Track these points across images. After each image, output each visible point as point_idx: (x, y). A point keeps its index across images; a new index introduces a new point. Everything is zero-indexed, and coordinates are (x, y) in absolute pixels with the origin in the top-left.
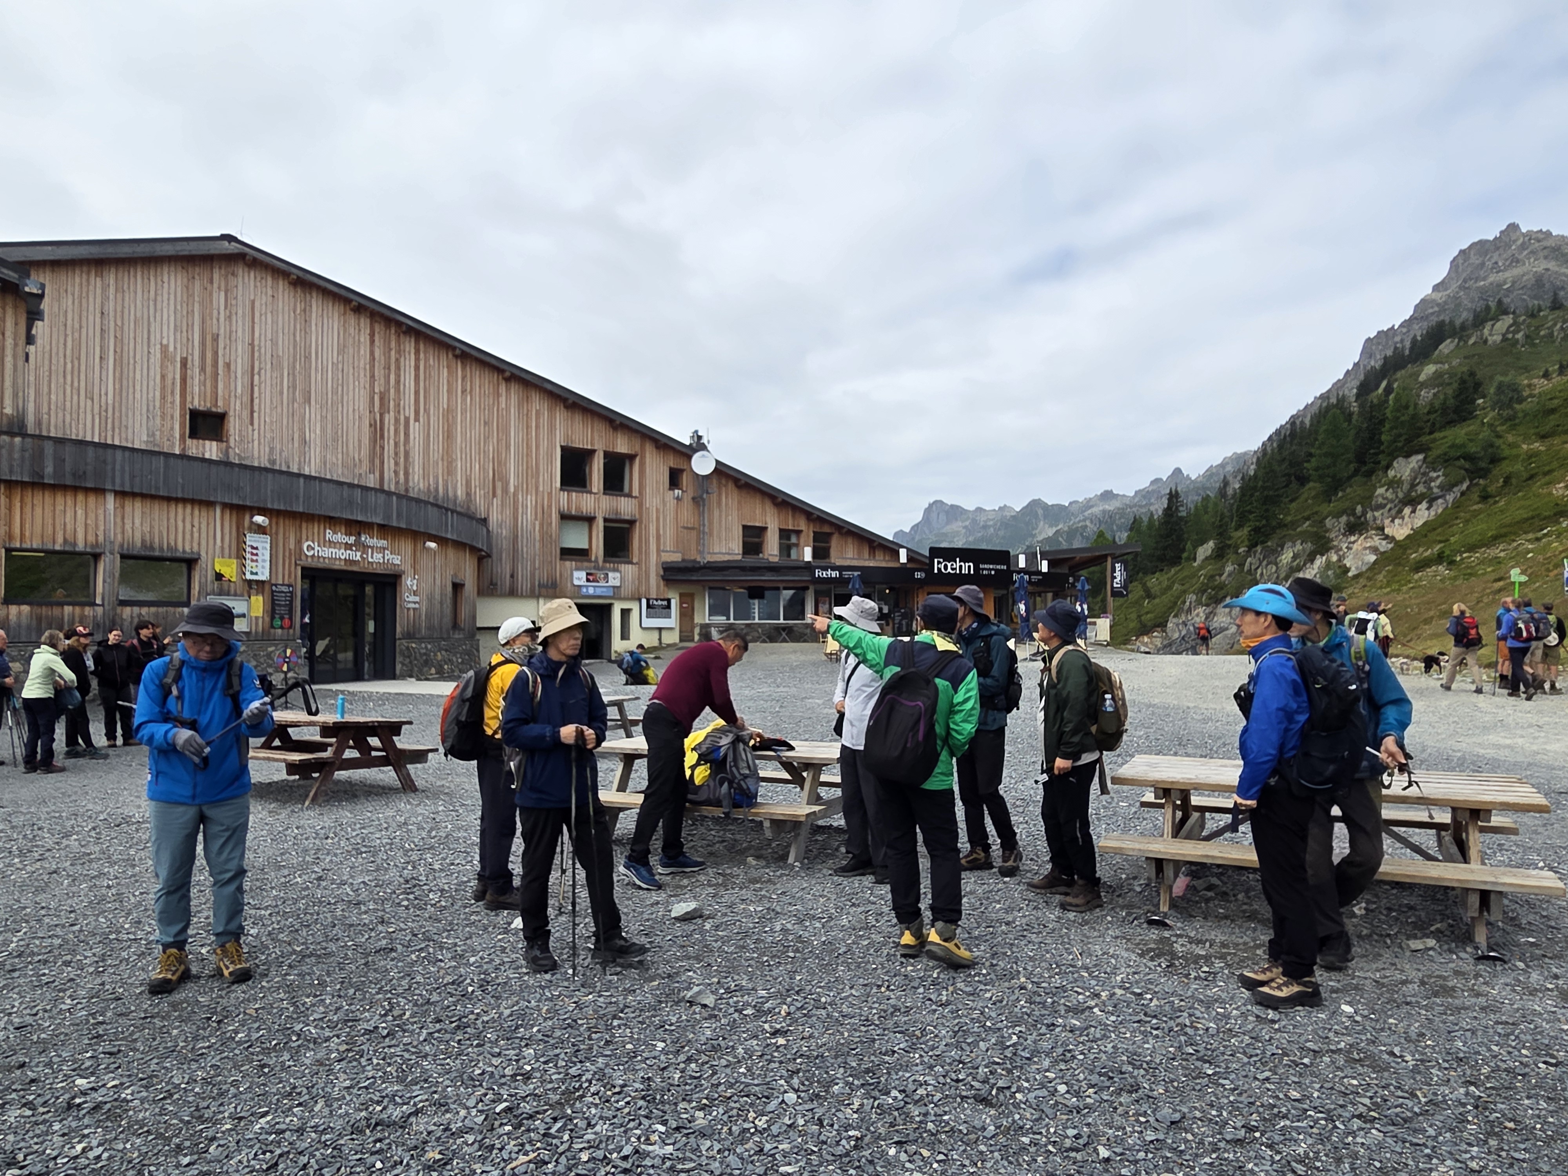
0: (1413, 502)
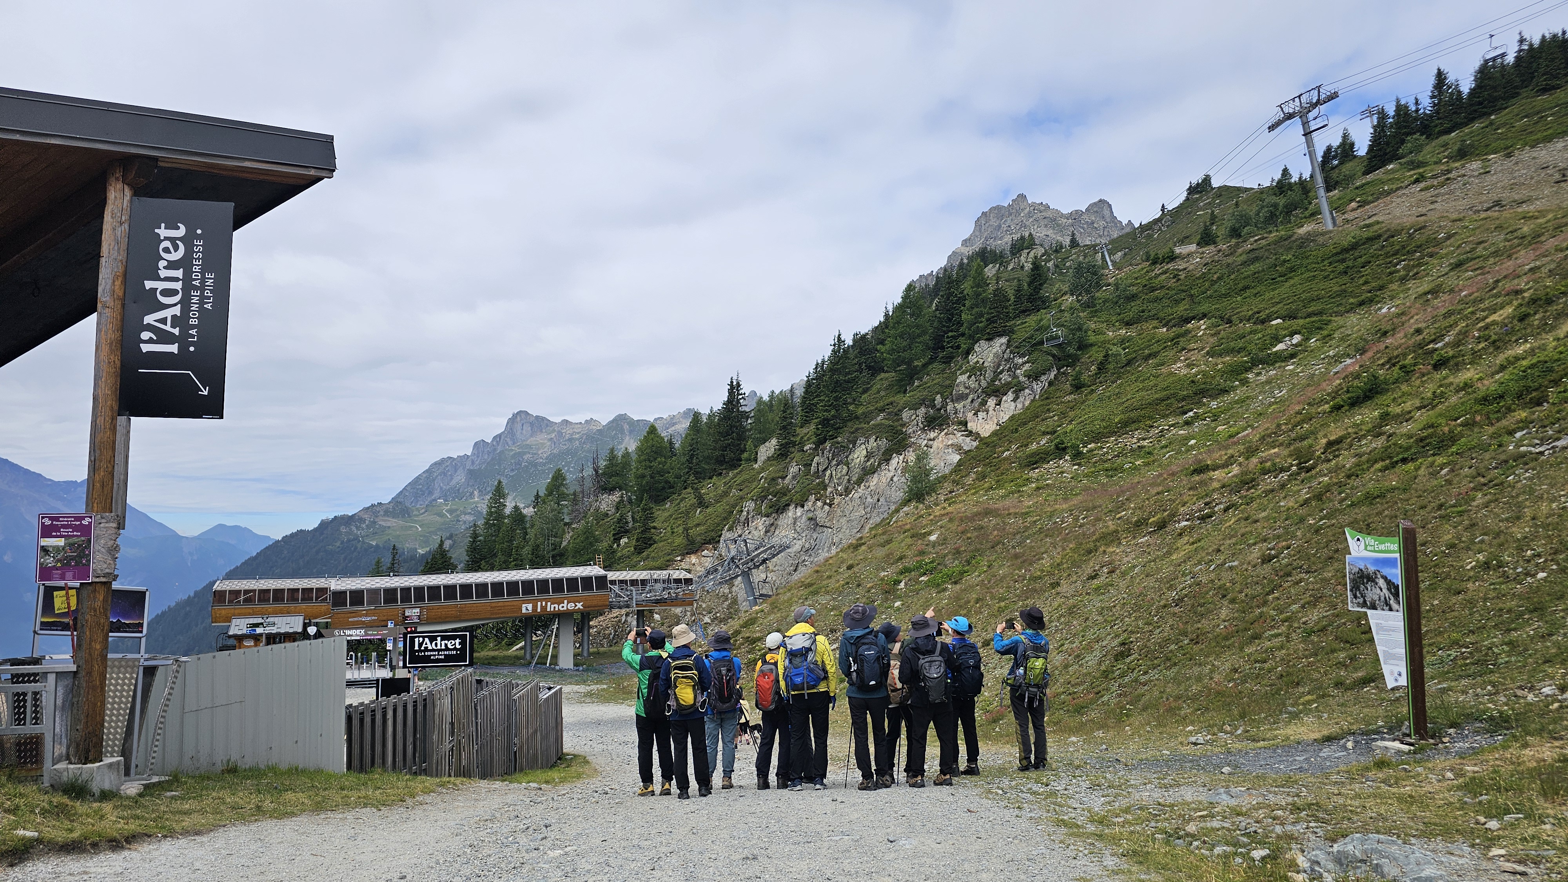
0: (996, 392)
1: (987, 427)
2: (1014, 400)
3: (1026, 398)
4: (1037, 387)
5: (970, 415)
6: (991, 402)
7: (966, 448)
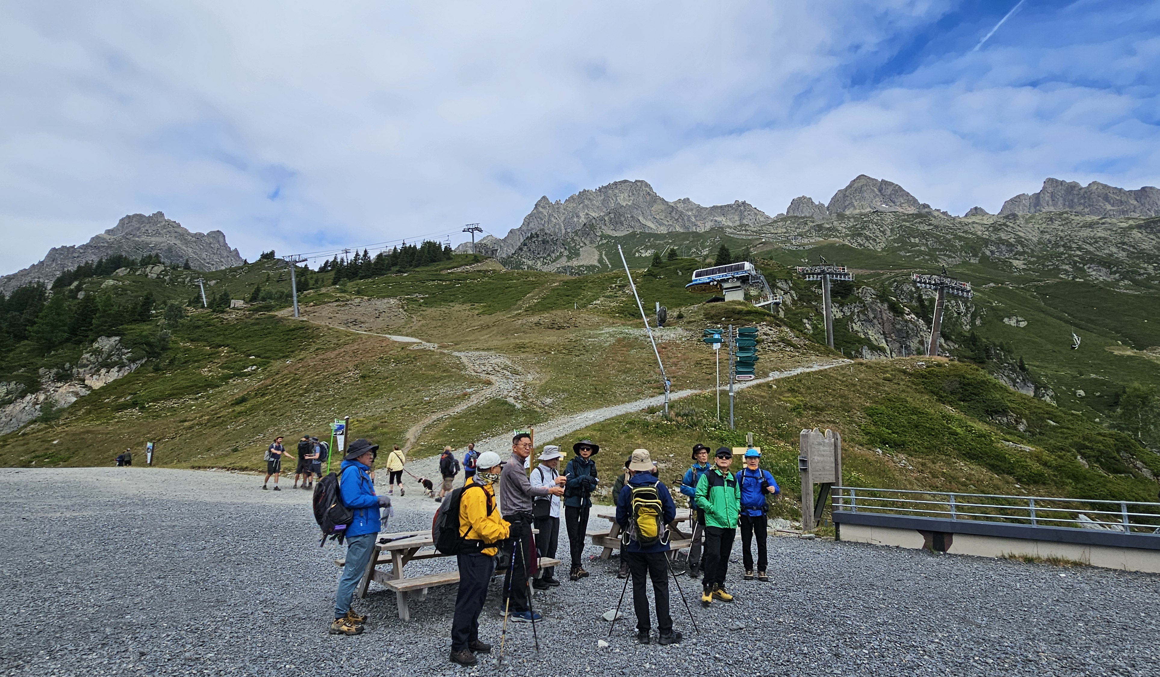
0: (109, 366)
1: (98, 384)
2: (118, 372)
3: (125, 372)
4: (134, 367)
5: (87, 376)
6: (103, 371)
7: (82, 394)
